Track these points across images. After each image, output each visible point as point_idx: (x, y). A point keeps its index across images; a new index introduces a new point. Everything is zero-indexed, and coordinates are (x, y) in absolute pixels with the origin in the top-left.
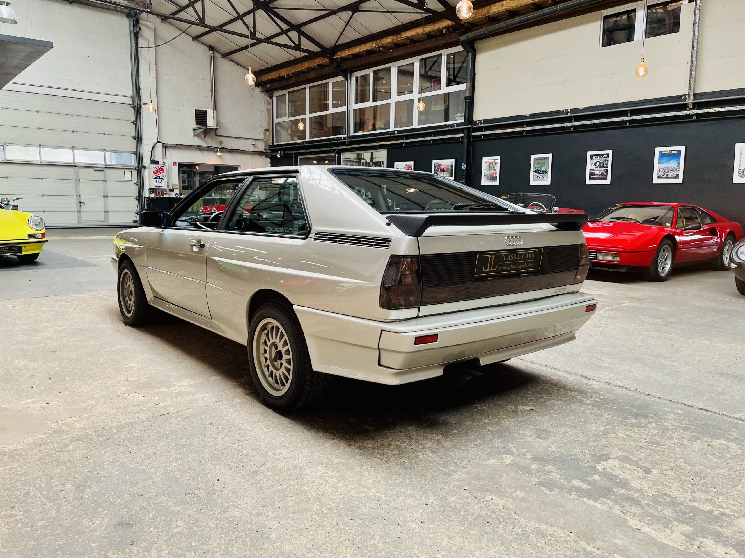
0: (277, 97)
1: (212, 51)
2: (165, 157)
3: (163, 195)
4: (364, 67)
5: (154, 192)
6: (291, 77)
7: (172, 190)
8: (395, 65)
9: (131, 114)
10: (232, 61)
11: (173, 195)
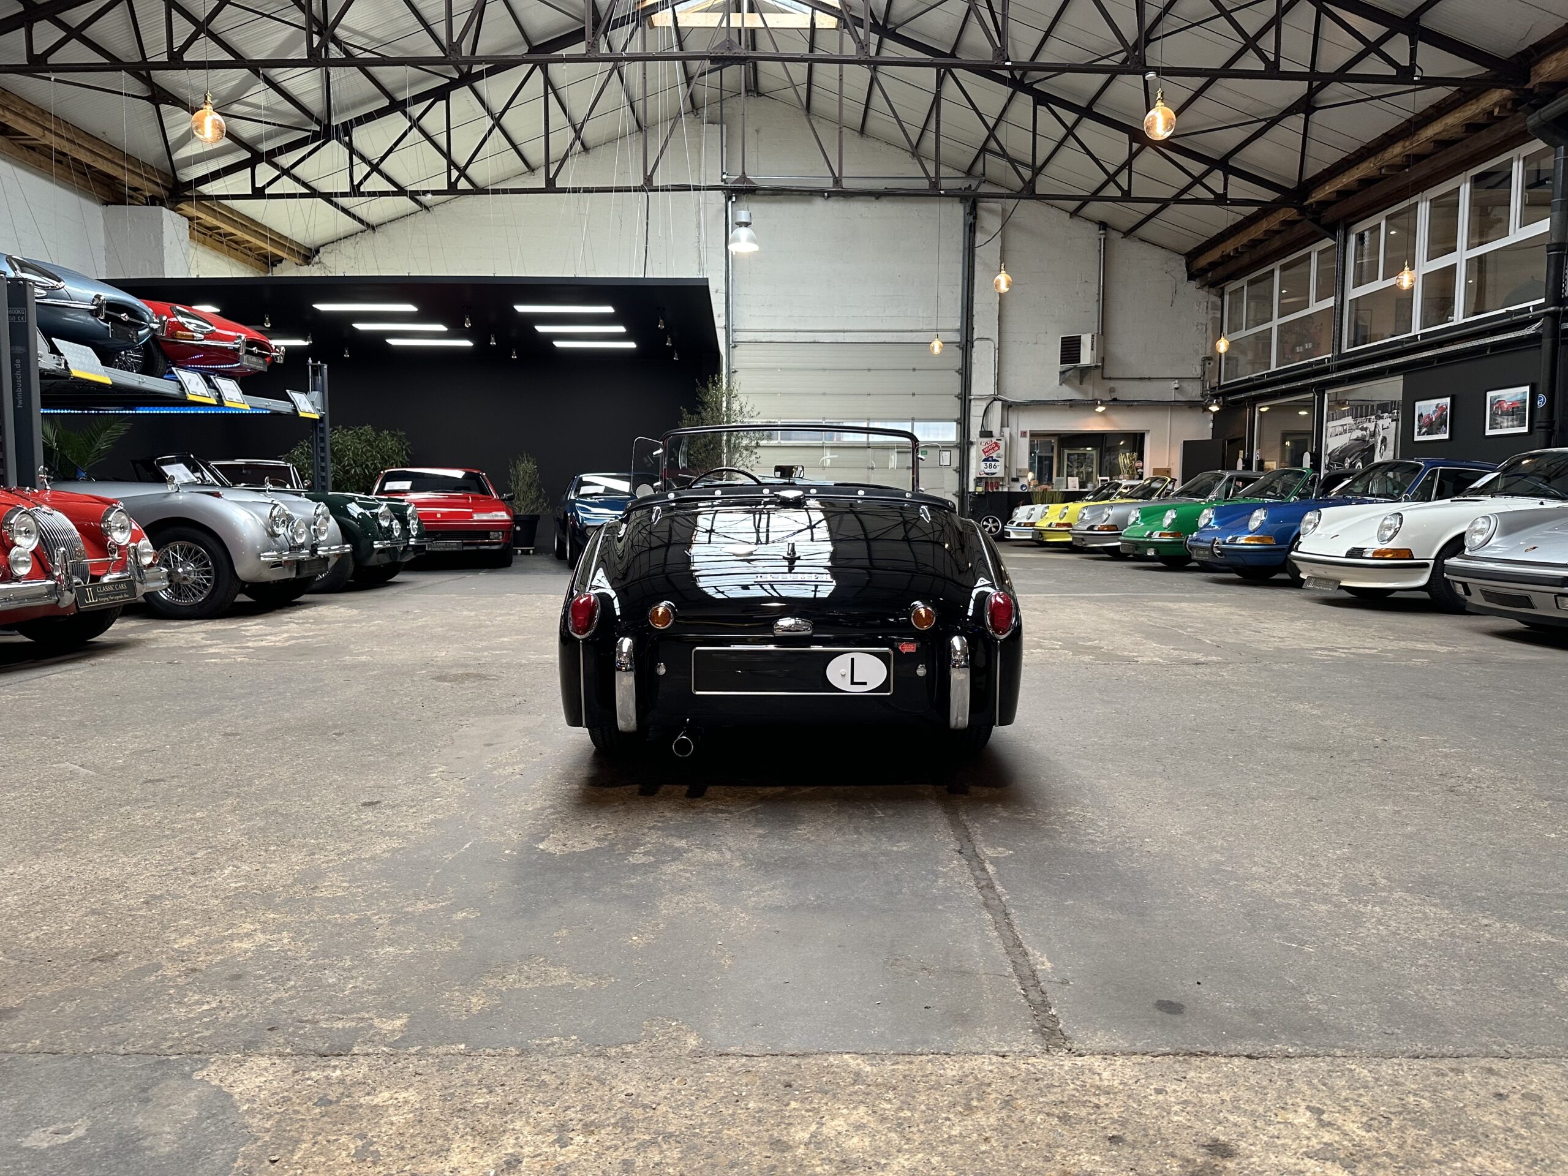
0: (1230, 294)
1: (1104, 229)
2: (1004, 424)
3: (997, 488)
4: (1369, 212)
5: (983, 483)
6: (1242, 253)
7: (1016, 480)
8: (1424, 199)
9: (956, 358)
10: (1142, 240)
11: (1017, 488)
